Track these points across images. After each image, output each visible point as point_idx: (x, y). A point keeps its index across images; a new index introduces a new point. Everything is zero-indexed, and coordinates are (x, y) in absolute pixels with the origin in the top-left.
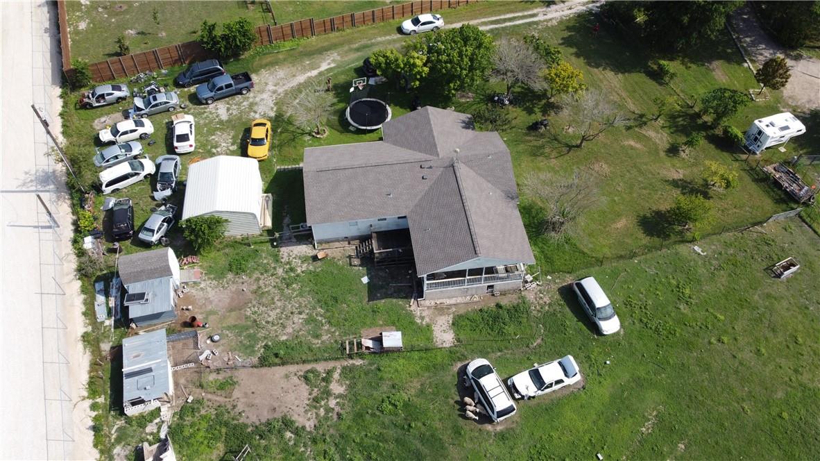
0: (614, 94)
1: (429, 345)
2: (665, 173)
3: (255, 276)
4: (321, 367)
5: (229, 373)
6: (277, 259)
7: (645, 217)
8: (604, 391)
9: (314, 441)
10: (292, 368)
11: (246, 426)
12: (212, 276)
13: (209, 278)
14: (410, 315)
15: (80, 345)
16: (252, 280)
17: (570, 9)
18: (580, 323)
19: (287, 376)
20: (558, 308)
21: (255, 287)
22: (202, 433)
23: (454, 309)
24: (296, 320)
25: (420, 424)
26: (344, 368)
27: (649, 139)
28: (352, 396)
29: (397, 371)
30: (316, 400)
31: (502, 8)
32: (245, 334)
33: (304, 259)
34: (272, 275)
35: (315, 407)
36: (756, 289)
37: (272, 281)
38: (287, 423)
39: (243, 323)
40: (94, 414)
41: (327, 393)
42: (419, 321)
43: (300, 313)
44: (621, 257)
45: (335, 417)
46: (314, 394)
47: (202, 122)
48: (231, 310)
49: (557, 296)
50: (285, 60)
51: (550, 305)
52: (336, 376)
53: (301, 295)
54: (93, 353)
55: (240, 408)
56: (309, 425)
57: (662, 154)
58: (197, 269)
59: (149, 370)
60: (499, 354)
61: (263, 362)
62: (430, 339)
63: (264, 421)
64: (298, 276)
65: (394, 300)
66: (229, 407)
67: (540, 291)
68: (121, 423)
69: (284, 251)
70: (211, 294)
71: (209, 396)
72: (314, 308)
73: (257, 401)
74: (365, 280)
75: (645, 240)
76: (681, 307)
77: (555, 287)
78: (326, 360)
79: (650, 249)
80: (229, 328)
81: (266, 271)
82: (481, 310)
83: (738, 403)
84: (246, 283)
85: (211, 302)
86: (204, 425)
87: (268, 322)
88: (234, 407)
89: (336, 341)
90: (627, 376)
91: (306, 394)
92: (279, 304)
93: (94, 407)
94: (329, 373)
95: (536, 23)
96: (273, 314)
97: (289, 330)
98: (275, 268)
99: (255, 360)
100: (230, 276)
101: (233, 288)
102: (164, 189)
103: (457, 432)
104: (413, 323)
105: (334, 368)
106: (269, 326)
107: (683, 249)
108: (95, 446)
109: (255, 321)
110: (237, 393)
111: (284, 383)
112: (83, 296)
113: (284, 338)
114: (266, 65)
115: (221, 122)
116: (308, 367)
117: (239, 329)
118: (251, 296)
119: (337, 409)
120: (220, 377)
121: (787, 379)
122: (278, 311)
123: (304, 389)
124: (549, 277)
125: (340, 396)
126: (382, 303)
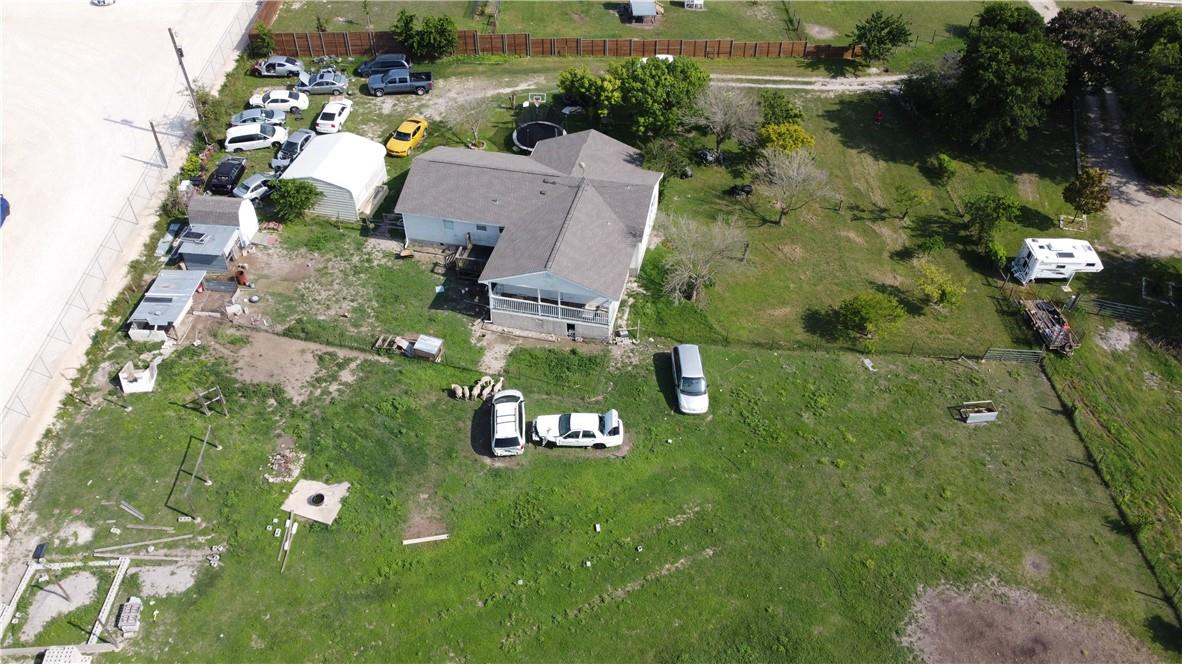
0: (863, 181)
1: (470, 367)
2: (877, 275)
3: (328, 256)
4: (342, 353)
5: (249, 332)
6: (359, 247)
7: (816, 312)
8: (647, 468)
9: (293, 415)
10: (313, 346)
11: (236, 381)
12: (285, 246)
13: (281, 247)
14: (467, 334)
15: (125, 269)
16: (322, 259)
17: (862, 85)
18: (661, 394)
19: (303, 352)
20: (643, 372)
21: (321, 266)
22: (189, 375)
23: (521, 342)
24: (344, 305)
25: (412, 434)
26: (366, 361)
27: (878, 235)
28: (357, 388)
29: (420, 380)
30: (318, 380)
31: (773, 69)
32: (285, 304)
33: (386, 255)
34: (347, 260)
35: (314, 386)
36: (923, 425)
37: (343, 265)
38: (277, 392)
39: (290, 293)
40: (102, 328)
41: (334, 378)
42: (473, 341)
43: (352, 301)
44: (759, 345)
45: (328, 400)
46: (320, 375)
47: (361, 111)
48: (285, 280)
49: (650, 361)
50: (483, 73)
51: (636, 366)
52: (353, 365)
53: (363, 285)
54: (133, 279)
55: (240, 364)
56: (297, 399)
57: (886, 255)
58: (275, 236)
59: (170, 300)
60: (545, 397)
61: (288, 333)
62: (476, 362)
63: (255, 382)
64: (372, 267)
65: (460, 316)
66: (230, 361)
67: (632, 351)
68: (122, 344)
69: (372, 242)
70: (276, 261)
71: (217, 346)
72: (370, 300)
73: (259, 364)
74: (438, 289)
75: (801, 334)
76: (805, 416)
77: (653, 351)
78: (351, 348)
79: (801, 346)
80: (273, 294)
81: (342, 255)
82: (550, 351)
83: (815, 532)
84: (315, 260)
85: (270, 268)
86: (197, 369)
87: (315, 300)
88: (235, 362)
89: (372, 336)
90: (686, 462)
91: (312, 372)
92: (336, 287)
93: (105, 323)
94: (348, 361)
95: (807, 92)
96: (324, 294)
97: (332, 312)
98: (352, 255)
99: (280, 328)
100: (303, 250)
101: (300, 261)
102: (284, 158)
104: (467, 342)
105: (356, 358)
106: (314, 304)
107: (848, 359)
108: (87, 354)
109: (303, 295)
110: (245, 351)
111: (296, 358)
112: (153, 231)
113: (322, 318)
114: (460, 74)
115: (380, 115)
116: (330, 349)
117: (281, 297)
118: (313, 273)
119: (335, 394)
120: (238, 334)
121: (901, 529)
122: (332, 293)
123: (312, 368)
124: (652, 340)
125: (346, 384)
126: (443, 314)
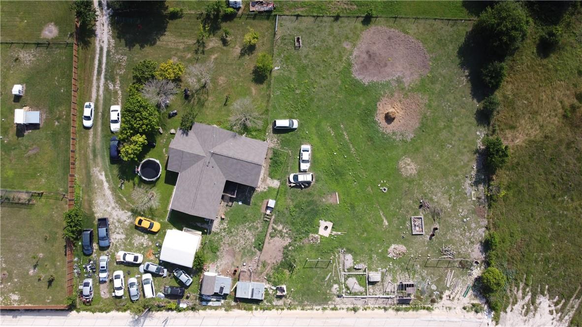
1: (277, 190)
2: (235, 54)
3: (222, 244)
4: (270, 230)
5: (260, 263)
6: (216, 234)
7: (254, 79)
8: (316, 139)
9: (295, 241)
10: (267, 240)
11: (282, 261)
12: (216, 260)
14: (262, 192)
15: (230, 312)
18: (289, 133)
19: (269, 243)
20: (280, 138)
21: (227, 245)
22: (279, 276)
23: (266, 175)
24: (248, 234)
25: (303, 205)
26: (273, 223)
27: (213, 48)
28: (285, 223)
29: (282, 206)
30: (281, 236)
32: (246, 254)
33: (221, 223)
34: (224, 237)
35: (284, 237)
36: (301, 59)
37: (227, 238)
38: (286, 248)
39: (241, 253)
40: (259, 310)
41: (281, 231)
42: (265, 190)
43: (245, 231)
44: (268, 101)
45: (290, 231)
46: (279, 236)
48: (234, 256)
49: (276, 135)
50: (89, 196)
51: (278, 140)
52: (275, 226)
53: (237, 229)
54: (234, 308)
55: (275, 262)
56: (289, 240)
57: (225, 48)
58: (210, 265)
59: (253, 289)
60: (289, 168)
61: (260, 250)
62: (274, 189)
63: (282, 255)
64: (228, 228)
65: (253, 195)
66: (273, 265)
67: (271, 140)
68: (265, 301)
69: (214, 229)
70: (224, 262)
71: (266, 271)
72: (245, 226)
73: (274, 256)
74: (240, 203)
75: (264, 86)
76: (297, 92)
77: (272, 134)
78: (268, 228)
79: (269, 86)
80: (242, 259)
81: (221, 239)
82: (270, 166)
84: (224, 249)
85: (228, 263)
86: (276, 274)
87: (244, 244)
88: (273, 263)
89: (262, 222)
90: (314, 128)
91: (278, 239)
92: (238, 238)
93: (256, 309)
94: (273, 228)
96: (242, 241)
97: (251, 237)
98: (221, 236)
99: (258, 252)
100: (218, 253)
101: (224, 253)
102: (163, 272)
103: (309, 194)
104: (265, 193)
105: (272, 226)
106: (246, 244)
107: (274, 74)
108: (271, 310)
109: (242, 249)
110: (269, 262)
111: (271, 245)
113: (253, 240)
114: (90, 207)
115: (126, 239)
116: (268, 235)
117: (244, 255)
118: (231, 248)
119: (287, 230)
120: (260, 266)
122: (241, 239)
123: (276, 239)
124: (267, 134)
125: (283, 228)
126: (252, 200)
